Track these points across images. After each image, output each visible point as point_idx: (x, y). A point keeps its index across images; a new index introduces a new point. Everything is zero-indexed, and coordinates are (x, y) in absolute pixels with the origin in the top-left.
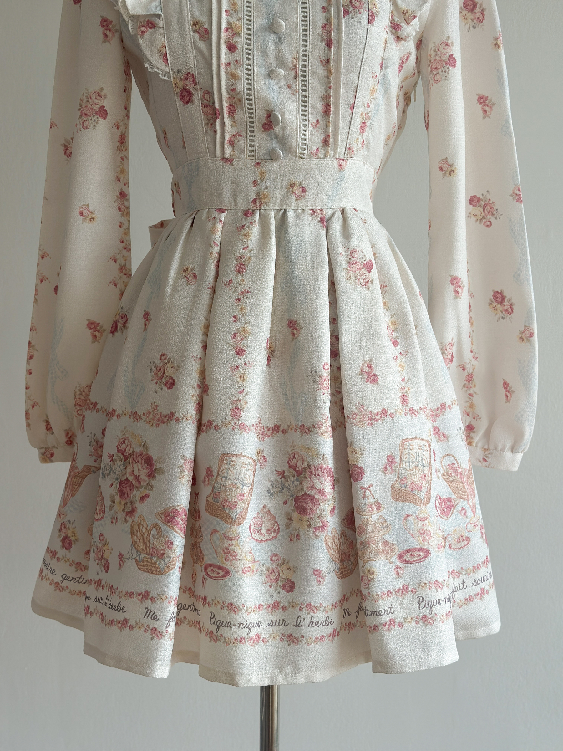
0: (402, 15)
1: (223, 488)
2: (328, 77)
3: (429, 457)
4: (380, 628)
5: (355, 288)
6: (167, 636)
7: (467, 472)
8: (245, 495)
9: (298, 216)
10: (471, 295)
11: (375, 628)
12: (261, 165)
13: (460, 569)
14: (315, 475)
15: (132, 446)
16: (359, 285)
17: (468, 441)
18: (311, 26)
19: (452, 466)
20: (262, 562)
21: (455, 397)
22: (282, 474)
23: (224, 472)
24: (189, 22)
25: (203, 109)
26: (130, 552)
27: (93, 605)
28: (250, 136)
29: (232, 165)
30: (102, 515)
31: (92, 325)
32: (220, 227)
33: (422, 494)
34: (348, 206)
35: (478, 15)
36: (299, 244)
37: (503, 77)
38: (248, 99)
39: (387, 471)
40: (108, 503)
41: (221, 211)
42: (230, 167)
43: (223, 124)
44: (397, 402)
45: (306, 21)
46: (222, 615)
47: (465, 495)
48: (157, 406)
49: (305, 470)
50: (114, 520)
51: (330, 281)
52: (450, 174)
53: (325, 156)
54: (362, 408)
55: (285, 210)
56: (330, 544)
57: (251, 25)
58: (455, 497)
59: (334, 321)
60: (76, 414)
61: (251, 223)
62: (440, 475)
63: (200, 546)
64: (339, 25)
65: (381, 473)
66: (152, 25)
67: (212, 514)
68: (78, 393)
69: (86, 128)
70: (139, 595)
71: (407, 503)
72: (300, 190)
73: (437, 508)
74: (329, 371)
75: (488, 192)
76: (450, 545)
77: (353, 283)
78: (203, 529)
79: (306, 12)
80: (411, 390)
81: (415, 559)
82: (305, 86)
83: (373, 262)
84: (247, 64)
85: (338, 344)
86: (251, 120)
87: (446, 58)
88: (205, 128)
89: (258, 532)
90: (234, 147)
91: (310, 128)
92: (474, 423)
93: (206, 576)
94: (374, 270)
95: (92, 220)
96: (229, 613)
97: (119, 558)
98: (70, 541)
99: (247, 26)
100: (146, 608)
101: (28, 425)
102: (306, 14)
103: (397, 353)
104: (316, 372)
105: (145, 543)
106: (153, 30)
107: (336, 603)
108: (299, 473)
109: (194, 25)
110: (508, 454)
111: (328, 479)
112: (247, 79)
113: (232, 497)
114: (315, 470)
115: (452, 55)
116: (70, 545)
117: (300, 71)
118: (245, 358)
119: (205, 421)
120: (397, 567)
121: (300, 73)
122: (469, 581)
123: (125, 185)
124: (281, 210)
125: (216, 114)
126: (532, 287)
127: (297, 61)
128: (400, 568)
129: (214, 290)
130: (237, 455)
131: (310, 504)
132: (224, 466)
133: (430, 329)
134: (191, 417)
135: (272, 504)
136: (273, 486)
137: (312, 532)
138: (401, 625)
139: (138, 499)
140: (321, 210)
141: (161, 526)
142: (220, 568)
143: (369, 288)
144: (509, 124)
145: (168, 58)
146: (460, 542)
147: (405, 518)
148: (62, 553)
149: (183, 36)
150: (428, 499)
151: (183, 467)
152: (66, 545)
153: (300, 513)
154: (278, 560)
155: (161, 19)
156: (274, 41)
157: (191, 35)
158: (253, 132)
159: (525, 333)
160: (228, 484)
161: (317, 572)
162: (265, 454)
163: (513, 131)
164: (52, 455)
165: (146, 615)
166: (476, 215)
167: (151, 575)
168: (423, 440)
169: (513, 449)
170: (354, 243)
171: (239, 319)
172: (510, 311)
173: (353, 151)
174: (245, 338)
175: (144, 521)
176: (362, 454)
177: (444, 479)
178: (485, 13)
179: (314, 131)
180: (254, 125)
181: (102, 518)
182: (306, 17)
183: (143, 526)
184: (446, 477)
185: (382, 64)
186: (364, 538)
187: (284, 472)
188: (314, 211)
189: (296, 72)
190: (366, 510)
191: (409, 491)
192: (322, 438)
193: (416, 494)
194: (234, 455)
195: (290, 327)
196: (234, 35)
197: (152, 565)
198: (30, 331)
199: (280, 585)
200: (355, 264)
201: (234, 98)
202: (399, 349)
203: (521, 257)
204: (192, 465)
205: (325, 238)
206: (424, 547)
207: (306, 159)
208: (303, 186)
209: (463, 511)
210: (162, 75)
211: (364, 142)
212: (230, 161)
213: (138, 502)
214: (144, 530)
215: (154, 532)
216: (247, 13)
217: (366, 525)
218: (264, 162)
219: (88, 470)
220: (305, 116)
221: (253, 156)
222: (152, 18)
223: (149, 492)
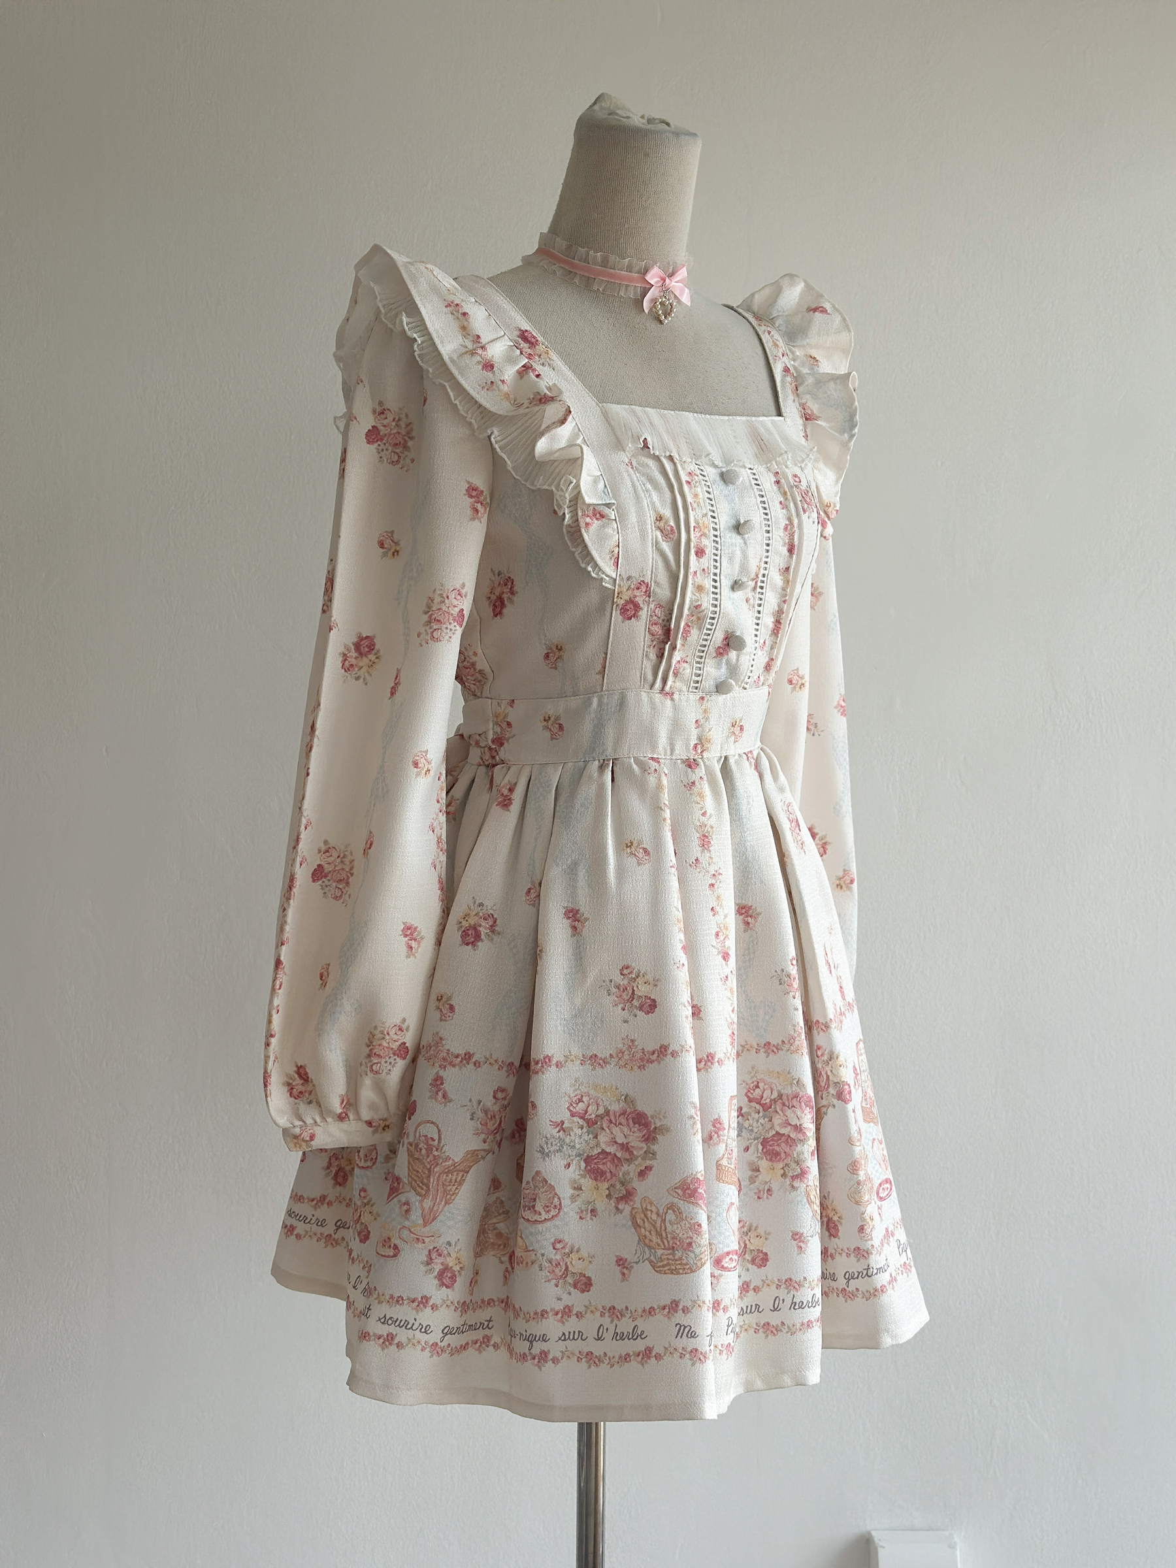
2: (785, 589)
6: (711, 1358)
9: (738, 764)
12: (706, 699)
15: (600, 1104)
16: (799, 849)
18: (773, 527)
24: (650, 517)
25: (651, 627)
26: (639, 1252)
27: (556, 1347)
28: (698, 662)
29: (672, 700)
30: (553, 1213)
38: (710, 618)
39: (856, 1086)
40: (566, 1192)
41: (655, 761)
42: (669, 701)
43: (674, 648)
45: (768, 520)
48: (632, 1040)
50: (588, 1213)
52: (800, 688)
56: (812, 1197)
61: (699, 778)
66: (600, 515)
67: (726, 1183)
70: (664, 1308)
72: (740, 729)
74: (796, 967)
79: (766, 508)
82: (762, 600)
84: (713, 574)
86: (705, 642)
88: (647, 652)
90: (677, 676)
91: (759, 652)
97: (617, 1266)
99: (714, 525)
100: (677, 1325)
102: (766, 511)
105: (658, 1233)
106: (600, 522)
109: (657, 520)
111: (807, 1111)
112: (713, 593)
117: (760, 581)
121: (759, 584)
124: (721, 757)
125: (669, 635)
127: (758, 570)
129: (677, 871)
131: (784, 1146)
134: (691, 1047)
137: (788, 1183)
138: (895, 1279)
139: (633, 1175)
140: (752, 753)
141: (680, 1205)
145: (620, 561)
148: (439, 1295)
149: (643, 535)
151: (694, 1118)
154: (744, 1226)
155: (612, 508)
156: (740, 545)
157: (654, 534)
158: (702, 657)
164: (312, 1138)
165: (678, 1334)
167: (678, 1276)
171: (718, 912)
174: (727, 937)
175: (651, 1205)
179: (762, 655)
180: (707, 648)
181: (554, 1216)
182: (767, 514)
183: (651, 1211)
188: (748, 755)
189: (756, 583)
190: (858, 1140)
191: (870, 1108)
195: (741, 914)
196: (701, 535)
197: (677, 1263)
199: (747, 1260)
201: (696, 615)
204: (700, 1116)
205: (761, 788)
207: (749, 691)
208: (742, 725)
210: (606, 582)
212: (670, 694)
213: (635, 1179)
214: (654, 1217)
216: (710, 508)
218: (709, 696)
220: (757, 635)
221: (696, 688)
222: (601, 508)
223: (651, 1163)
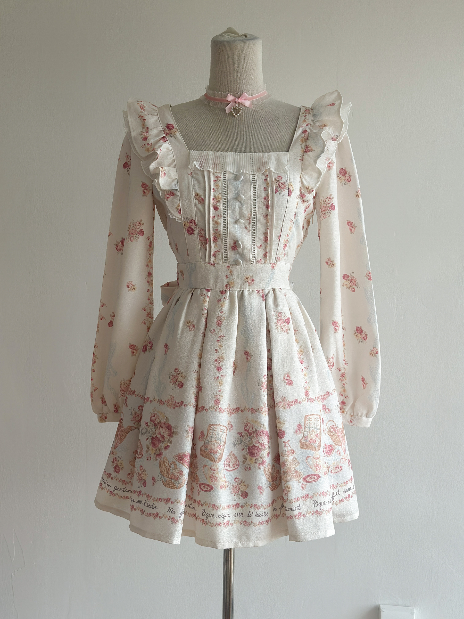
0: (306, 190)
1: (210, 443)
2: (267, 224)
3: (320, 424)
4: (293, 517)
5: (281, 333)
6: (180, 522)
7: (341, 430)
8: (222, 446)
9: (250, 294)
10: (344, 329)
11: (291, 517)
12: (230, 267)
13: (337, 484)
14: (259, 435)
15: (159, 418)
16: (283, 331)
17: (342, 410)
18: (258, 198)
19: (332, 427)
20: (230, 482)
21: (334, 388)
22: (241, 434)
23: (211, 434)
24: (193, 194)
25: (200, 238)
26: (159, 476)
27: (136, 505)
28: (225, 252)
29: (215, 266)
30: (141, 455)
31: (132, 347)
32: (207, 300)
33: (316, 445)
34: (276, 287)
35: (347, 178)
36: (250, 310)
37: (361, 213)
38: (224, 235)
39: (297, 433)
40: (145, 449)
41: (208, 290)
42: (213, 267)
43: (210, 246)
44: (303, 395)
45: (256, 195)
46: (209, 511)
47: (339, 443)
48: (173, 397)
49: (254, 433)
50: (149, 458)
51: (267, 330)
52: (332, 266)
53: (265, 263)
54: (284, 399)
55: (243, 291)
56: (267, 472)
57: (226, 197)
58: (334, 444)
59: (269, 350)
60: (121, 395)
61: (225, 298)
62: (326, 432)
63: (196, 473)
64: (273, 198)
65: (294, 434)
66: (173, 194)
67: (203, 456)
68: (123, 384)
69: (132, 241)
70: (165, 500)
71: (308, 450)
72: (251, 280)
73: (324, 452)
74: (267, 379)
75: (353, 273)
76: (331, 471)
77: (279, 331)
78: (198, 464)
79: (255, 190)
80: (310, 388)
81: (313, 480)
82: (255, 228)
83: (290, 318)
84: (224, 217)
85: (271, 363)
86: (225, 244)
87: (329, 205)
88: (200, 247)
89: (228, 466)
90: (216, 257)
91: (257, 249)
92: (345, 400)
93: (200, 490)
94: (291, 323)
95: (134, 289)
96: (213, 510)
97: (153, 480)
98: (119, 468)
99: (224, 197)
100: (168, 507)
101: (92, 401)
102: (255, 191)
103: (303, 368)
104: (260, 380)
105: (167, 472)
106: (173, 197)
107: (270, 504)
108: (250, 434)
109: (196, 195)
110: (364, 418)
111: (266, 437)
112: (224, 225)
113: (215, 447)
114: (259, 433)
115: (333, 204)
116: (119, 470)
117: (252, 220)
118: (222, 372)
119: (200, 406)
120: (303, 484)
121: (252, 221)
122: (341, 491)
123: (151, 268)
124: (241, 290)
125: (206, 241)
126: (377, 326)
127: (250, 215)
128: (304, 485)
129: (205, 334)
130: (217, 425)
131: (256, 451)
132: (211, 431)
133: (321, 350)
134: (192, 404)
135: (235, 450)
136: (236, 441)
137: (257, 466)
138: (304, 516)
139: (163, 448)
140: (262, 290)
141: (177, 463)
142: (208, 485)
143: (288, 333)
144: (364, 238)
145: (181, 212)
146: (337, 469)
147: (307, 458)
148: (114, 474)
149: (190, 202)
150: (319, 447)
151: (188, 431)
152: (117, 470)
153: (251, 456)
154: (239, 481)
155: (178, 191)
156: (239, 205)
157: (194, 201)
158: (226, 250)
159: (374, 351)
160: (213, 440)
161: (260, 488)
162: (232, 423)
163: (366, 242)
164: (106, 418)
165: (168, 511)
166: (347, 285)
167: (171, 489)
168: (317, 415)
169: (367, 416)
170: (280, 308)
171: (218, 351)
172: (365, 338)
173: (279, 259)
174: (222, 361)
175: (167, 460)
176: (284, 424)
177: (328, 434)
178: (351, 177)
179: (259, 250)
180: (227, 247)
181: (141, 457)
182: (255, 193)
183: (166, 462)
184: (330, 433)
185: (295, 215)
186: (285, 469)
187: (242, 433)
188: (258, 291)
189: (250, 221)
190: (286, 454)
191: (309, 443)
192: (263, 415)
193: (313, 445)
194: (216, 425)
195: (246, 355)
196: (217, 202)
197: (172, 484)
198: (94, 347)
199: (240, 495)
200: (280, 320)
201: (217, 233)
202: (304, 365)
203: (371, 310)
204: (193, 430)
205: (264, 305)
206: (317, 474)
207: (254, 265)
208: (253, 278)
209: (339, 452)
210: (178, 220)
211: (285, 253)
212: (213, 264)
213: (163, 450)
214: (167, 465)
215: (173, 466)
216: (224, 190)
217: (286, 462)
218: (232, 266)
219: (130, 429)
220: (255, 243)
221: (226, 262)
222: (173, 191)
223: (169, 444)
